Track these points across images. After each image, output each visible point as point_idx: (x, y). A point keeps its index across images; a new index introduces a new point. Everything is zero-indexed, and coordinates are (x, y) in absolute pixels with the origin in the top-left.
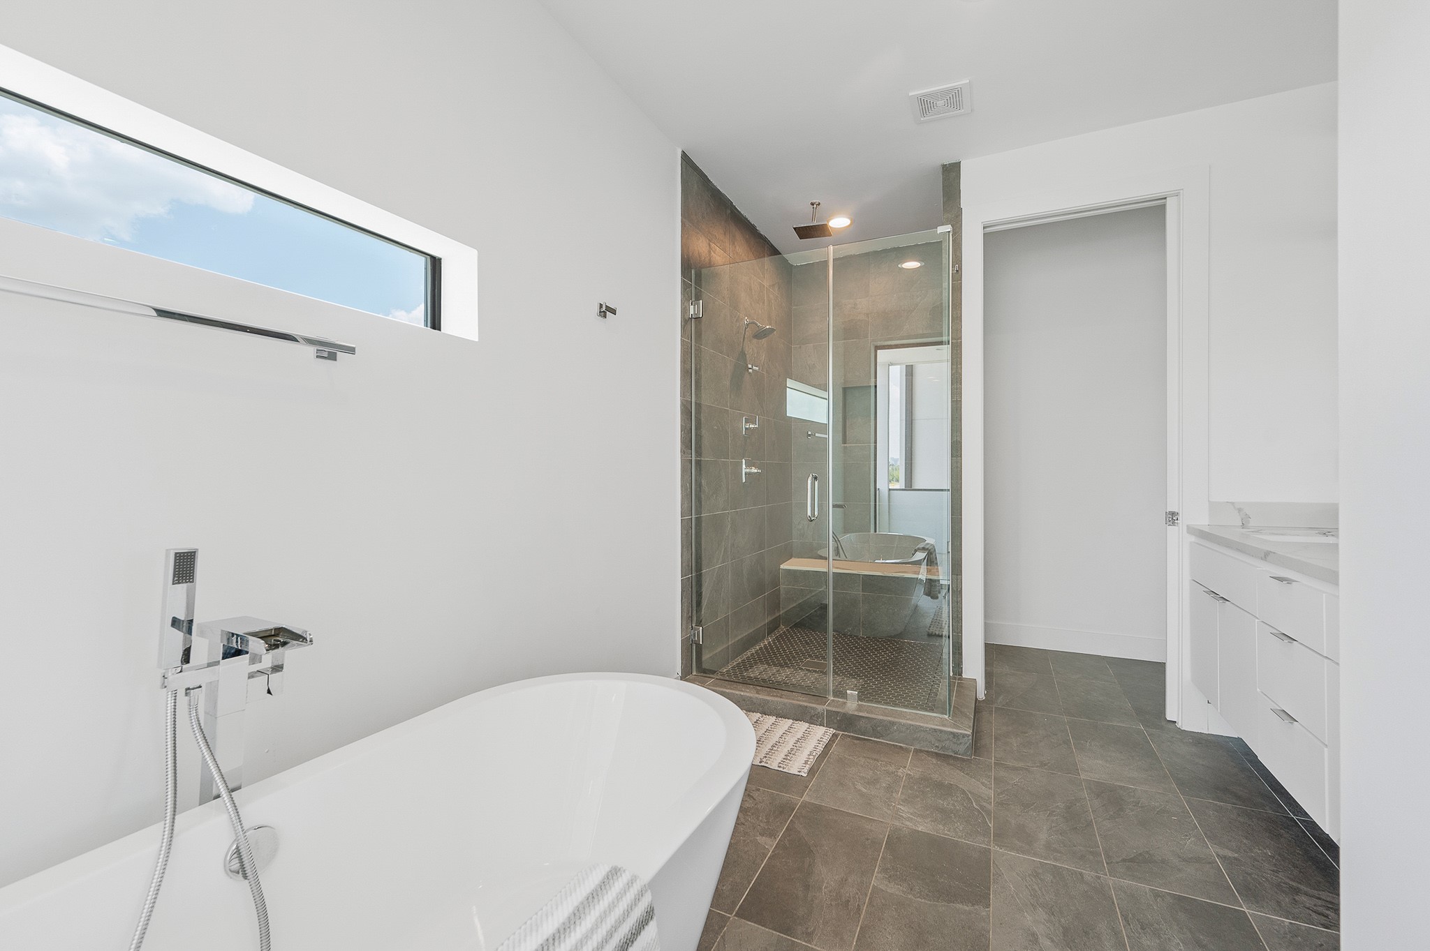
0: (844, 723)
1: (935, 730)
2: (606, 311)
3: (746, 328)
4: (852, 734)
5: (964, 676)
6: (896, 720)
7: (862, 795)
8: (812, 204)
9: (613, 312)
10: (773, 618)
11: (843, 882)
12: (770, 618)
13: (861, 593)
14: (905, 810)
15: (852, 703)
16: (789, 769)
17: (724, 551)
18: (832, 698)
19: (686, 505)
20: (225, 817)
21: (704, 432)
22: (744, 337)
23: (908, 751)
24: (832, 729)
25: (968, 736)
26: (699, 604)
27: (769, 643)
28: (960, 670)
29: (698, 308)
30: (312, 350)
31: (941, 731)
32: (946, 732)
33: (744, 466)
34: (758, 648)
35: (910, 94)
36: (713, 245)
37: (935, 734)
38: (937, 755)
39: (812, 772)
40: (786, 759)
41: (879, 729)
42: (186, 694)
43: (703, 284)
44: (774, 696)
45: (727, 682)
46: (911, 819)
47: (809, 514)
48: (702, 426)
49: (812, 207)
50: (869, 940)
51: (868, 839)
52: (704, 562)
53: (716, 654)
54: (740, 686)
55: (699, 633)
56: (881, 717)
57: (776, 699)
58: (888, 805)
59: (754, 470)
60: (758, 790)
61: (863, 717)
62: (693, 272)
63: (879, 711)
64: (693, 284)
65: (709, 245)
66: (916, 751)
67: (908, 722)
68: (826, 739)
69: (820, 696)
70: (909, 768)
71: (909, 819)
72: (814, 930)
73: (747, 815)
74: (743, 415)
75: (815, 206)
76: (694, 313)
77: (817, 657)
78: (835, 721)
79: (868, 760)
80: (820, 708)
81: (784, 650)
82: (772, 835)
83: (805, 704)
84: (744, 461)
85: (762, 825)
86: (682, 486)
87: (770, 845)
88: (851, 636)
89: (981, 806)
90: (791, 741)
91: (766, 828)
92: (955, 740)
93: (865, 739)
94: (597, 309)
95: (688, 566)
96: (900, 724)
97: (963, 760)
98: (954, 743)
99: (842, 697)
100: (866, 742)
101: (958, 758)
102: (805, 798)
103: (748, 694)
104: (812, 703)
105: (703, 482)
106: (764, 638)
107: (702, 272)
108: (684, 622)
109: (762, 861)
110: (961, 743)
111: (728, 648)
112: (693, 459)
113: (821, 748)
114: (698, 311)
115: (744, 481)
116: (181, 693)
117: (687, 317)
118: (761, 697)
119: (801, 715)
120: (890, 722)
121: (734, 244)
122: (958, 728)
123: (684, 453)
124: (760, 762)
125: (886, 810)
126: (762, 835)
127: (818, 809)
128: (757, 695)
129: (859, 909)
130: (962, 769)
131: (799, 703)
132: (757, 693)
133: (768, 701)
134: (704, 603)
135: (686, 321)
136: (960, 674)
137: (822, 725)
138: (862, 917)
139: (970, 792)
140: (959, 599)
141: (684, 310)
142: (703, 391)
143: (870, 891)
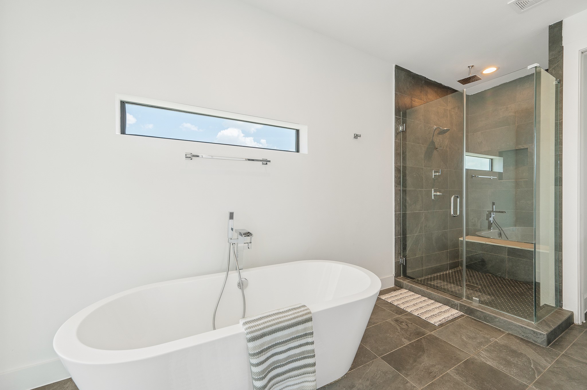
0: (470, 311)
1: (522, 327)
2: (356, 136)
3: (434, 131)
4: (473, 317)
5: (564, 308)
6: (498, 316)
7: (463, 340)
8: (469, 67)
9: (360, 136)
10: (453, 262)
11: (433, 366)
12: (451, 262)
13: (507, 257)
14: (484, 354)
15: (475, 303)
16: (430, 321)
17: (420, 228)
18: (465, 299)
19: (397, 208)
20: (238, 274)
21: (408, 178)
22: (433, 135)
23: (503, 332)
24: (462, 313)
25: (544, 335)
26: (405, 248)
27: (449, 273)
28: (561, 304)
29: (404, 127)
30: (261, 163)
31: (526, 328)
32: (529, 329)
33: (433, 192)
34: (442, 273)
35: (508, 4)
36: (413, 99)
37: (522, 328)
38: (522, 339)
39: (441, 325)
40: (431, 317)
41: (486, 318)
42: (232, 245)
43: (407, 116)
44: (435, 292)
45: (415, 282)
46: (485, 358)
47: (452, 213)
48: (407, 175)
49: (469, 68)
50: (433, 388)
51: (455, 357)
52: (408, 232)
53: (415, 271)
54: (420, 285)
55: (403, 261)
56: (489, 313)
57: (435, 293)
58: (476, 349)
59: (438, 194)
60: (412, 324)
61: (479, 311)
62: (401, 113)
63: (489, 311)
64: (401, 118)
65: (411, 99)
66: (509, 334)
67: (505, 319)
68: (456, 316)
69: (458, 296)
70: (500, 339)
71: (484, 358)
72: (410, 374)
73: (402, 330)
74: (433, 169)
75: (470, 67)
76: (402, 130)
77: (473, 283)
78: (464, 309)
79: (475, 329)
80: (456, 302)
81: (456, 277)
82: (410, 340)
83: (449, 298)
84: (433, 189)
85: (407, 335)
86: (395, 200)
87: (407, 343)
88: (500, 277)
89: (536, 369)
90: (437, 311)
91: (408, 337)
92: (535, 335)
93: (479, 321)
94: (353, 136)
95: (399, 232)
96: (500, 319)
97: (539, 346)
98: (534, 336)
99: (471, 300)
100: (479, 323)
101: (536, 344)
102: (432, 333)
103: (422, 289)
104: (453, 299)
105: (407, 198)
106: (447, 270)
107: (407, 112)
108: (397, 255)
109: (400, 346)
110: (539, 338)
111: (423, 270)
112: (401, 189)
113: (451, 318)
114: (403, 129)
115: (433, 198)
116: (231, 244)
117: (398, 132)
118: (428, 291)
119: (446, 303)
120: (494, 316)
121: (427, 95)
122: (539, 329)
123: (397, 187)
124: (417, 315)
125: (473, 350)
126: (405, 338)
127: (437, 339)
128: (427, 290)
129: (435, 376)
130: (535, 350)
131: (446, 297)
132: (427, 289)
133: (432, 294)
134: (408, 249)
135: (397, 133)
136: (561, 307)
137: (457, 309)
138: (435, 380)
139: (532, 360)
140: (560, 265)
141: (396, 129)
142: (407, 161)
143: (444, 373)
